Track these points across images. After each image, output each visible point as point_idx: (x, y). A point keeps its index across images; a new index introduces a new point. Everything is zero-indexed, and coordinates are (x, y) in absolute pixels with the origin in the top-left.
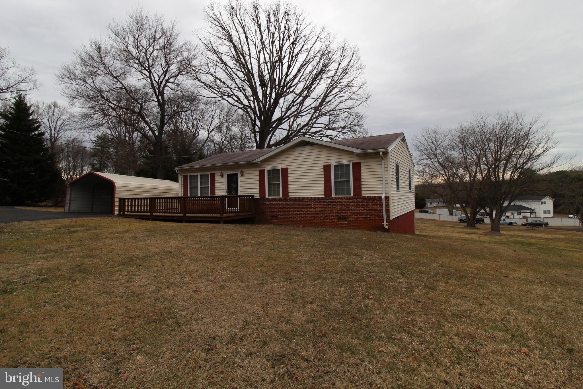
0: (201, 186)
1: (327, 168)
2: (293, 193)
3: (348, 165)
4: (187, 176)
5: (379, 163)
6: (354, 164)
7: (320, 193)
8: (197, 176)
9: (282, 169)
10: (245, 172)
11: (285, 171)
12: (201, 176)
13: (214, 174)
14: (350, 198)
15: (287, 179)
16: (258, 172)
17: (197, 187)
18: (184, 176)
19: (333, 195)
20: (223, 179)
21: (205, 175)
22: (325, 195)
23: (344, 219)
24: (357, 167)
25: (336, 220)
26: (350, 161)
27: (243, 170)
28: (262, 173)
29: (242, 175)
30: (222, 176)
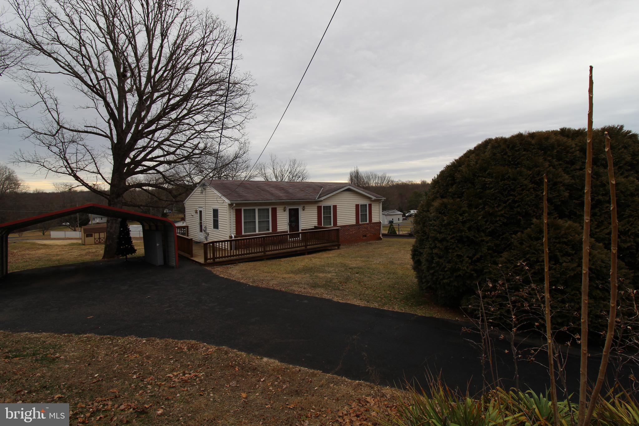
0: (260, 220)
1: (357, 206)
2: (340, 222)
3: (366, 205)
4: (241, 209)
5: (378, 204)
6: (369, 204)
7: (353, 221)
8: (254, 210)
9: (334, 206)
10: (306, 207)
11: (335, 207)
12: (259, 210)
13: (276, 208)
14: (367, 224)
15: (336, 213)
16: (316, 207)
17: (255, 222)
18: (236, 210)
19: (360, 223)
20: (285, 213)
21: (264, 209)
22: (356, 223)
23: (365, 236)
24: (370, 206)
25: (361, 237)
26: (366, 202)
27: (305, 205)
28: (319, 208)
29: (303, 210)
30: (285, 211)
